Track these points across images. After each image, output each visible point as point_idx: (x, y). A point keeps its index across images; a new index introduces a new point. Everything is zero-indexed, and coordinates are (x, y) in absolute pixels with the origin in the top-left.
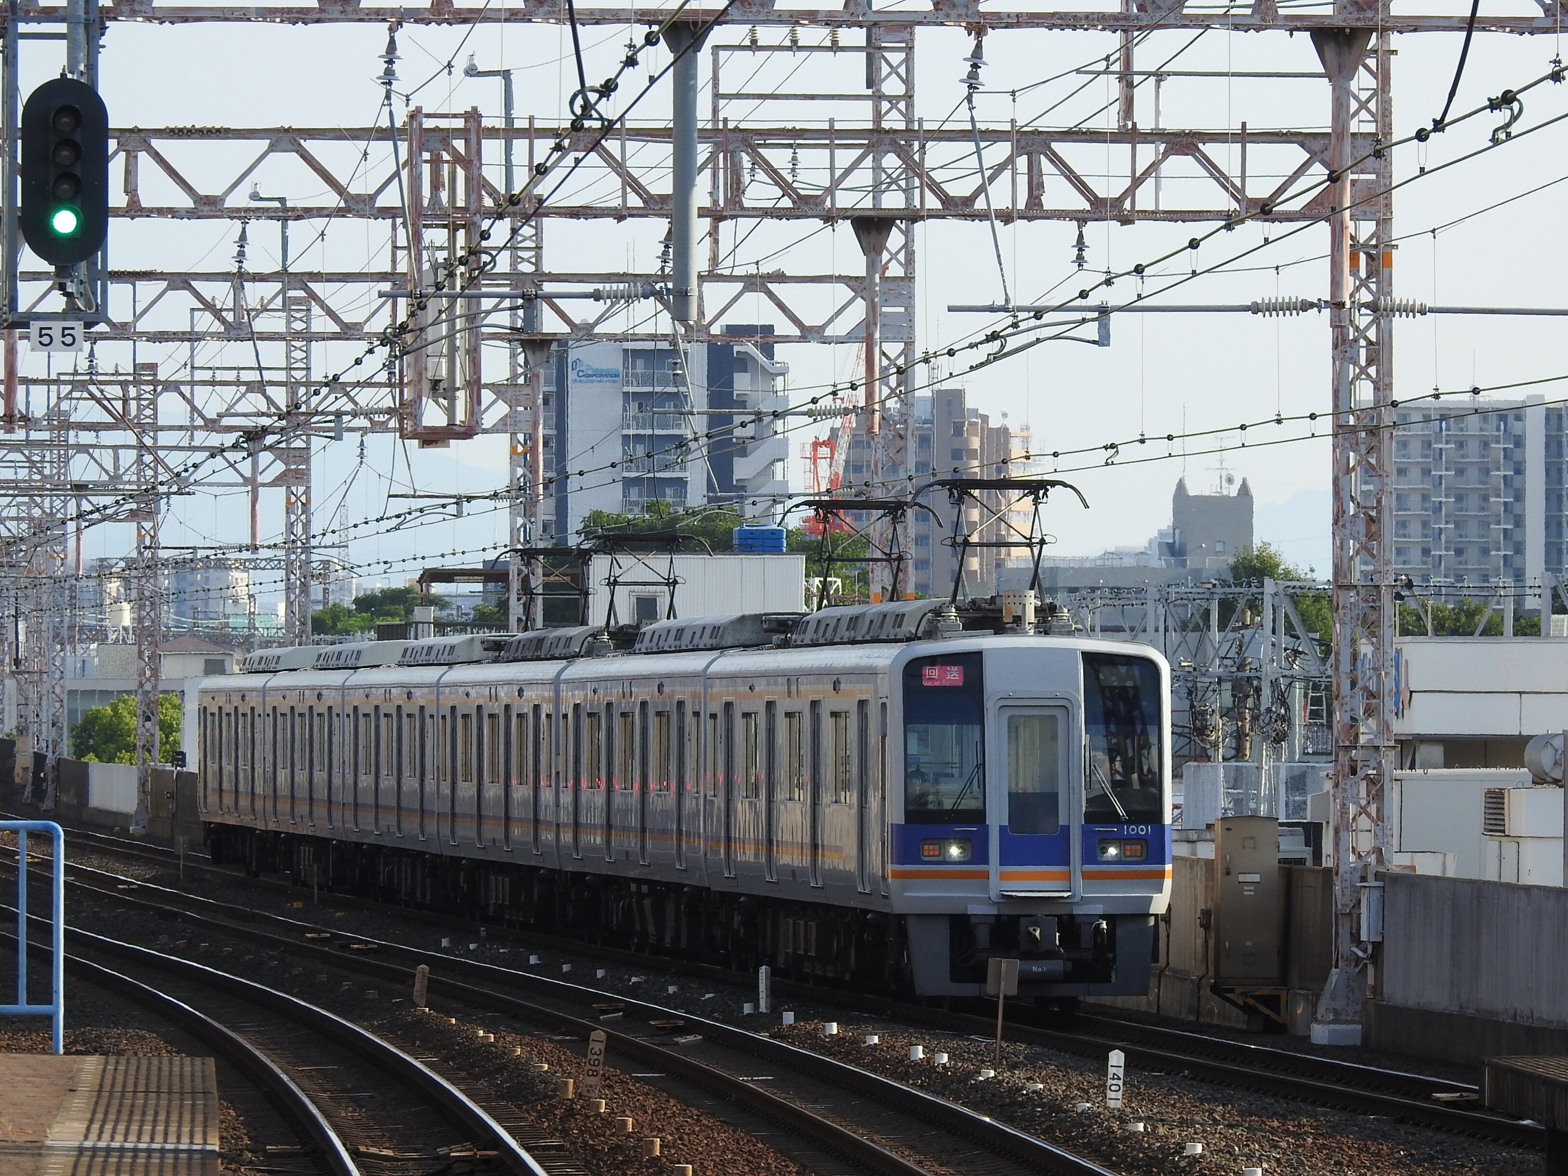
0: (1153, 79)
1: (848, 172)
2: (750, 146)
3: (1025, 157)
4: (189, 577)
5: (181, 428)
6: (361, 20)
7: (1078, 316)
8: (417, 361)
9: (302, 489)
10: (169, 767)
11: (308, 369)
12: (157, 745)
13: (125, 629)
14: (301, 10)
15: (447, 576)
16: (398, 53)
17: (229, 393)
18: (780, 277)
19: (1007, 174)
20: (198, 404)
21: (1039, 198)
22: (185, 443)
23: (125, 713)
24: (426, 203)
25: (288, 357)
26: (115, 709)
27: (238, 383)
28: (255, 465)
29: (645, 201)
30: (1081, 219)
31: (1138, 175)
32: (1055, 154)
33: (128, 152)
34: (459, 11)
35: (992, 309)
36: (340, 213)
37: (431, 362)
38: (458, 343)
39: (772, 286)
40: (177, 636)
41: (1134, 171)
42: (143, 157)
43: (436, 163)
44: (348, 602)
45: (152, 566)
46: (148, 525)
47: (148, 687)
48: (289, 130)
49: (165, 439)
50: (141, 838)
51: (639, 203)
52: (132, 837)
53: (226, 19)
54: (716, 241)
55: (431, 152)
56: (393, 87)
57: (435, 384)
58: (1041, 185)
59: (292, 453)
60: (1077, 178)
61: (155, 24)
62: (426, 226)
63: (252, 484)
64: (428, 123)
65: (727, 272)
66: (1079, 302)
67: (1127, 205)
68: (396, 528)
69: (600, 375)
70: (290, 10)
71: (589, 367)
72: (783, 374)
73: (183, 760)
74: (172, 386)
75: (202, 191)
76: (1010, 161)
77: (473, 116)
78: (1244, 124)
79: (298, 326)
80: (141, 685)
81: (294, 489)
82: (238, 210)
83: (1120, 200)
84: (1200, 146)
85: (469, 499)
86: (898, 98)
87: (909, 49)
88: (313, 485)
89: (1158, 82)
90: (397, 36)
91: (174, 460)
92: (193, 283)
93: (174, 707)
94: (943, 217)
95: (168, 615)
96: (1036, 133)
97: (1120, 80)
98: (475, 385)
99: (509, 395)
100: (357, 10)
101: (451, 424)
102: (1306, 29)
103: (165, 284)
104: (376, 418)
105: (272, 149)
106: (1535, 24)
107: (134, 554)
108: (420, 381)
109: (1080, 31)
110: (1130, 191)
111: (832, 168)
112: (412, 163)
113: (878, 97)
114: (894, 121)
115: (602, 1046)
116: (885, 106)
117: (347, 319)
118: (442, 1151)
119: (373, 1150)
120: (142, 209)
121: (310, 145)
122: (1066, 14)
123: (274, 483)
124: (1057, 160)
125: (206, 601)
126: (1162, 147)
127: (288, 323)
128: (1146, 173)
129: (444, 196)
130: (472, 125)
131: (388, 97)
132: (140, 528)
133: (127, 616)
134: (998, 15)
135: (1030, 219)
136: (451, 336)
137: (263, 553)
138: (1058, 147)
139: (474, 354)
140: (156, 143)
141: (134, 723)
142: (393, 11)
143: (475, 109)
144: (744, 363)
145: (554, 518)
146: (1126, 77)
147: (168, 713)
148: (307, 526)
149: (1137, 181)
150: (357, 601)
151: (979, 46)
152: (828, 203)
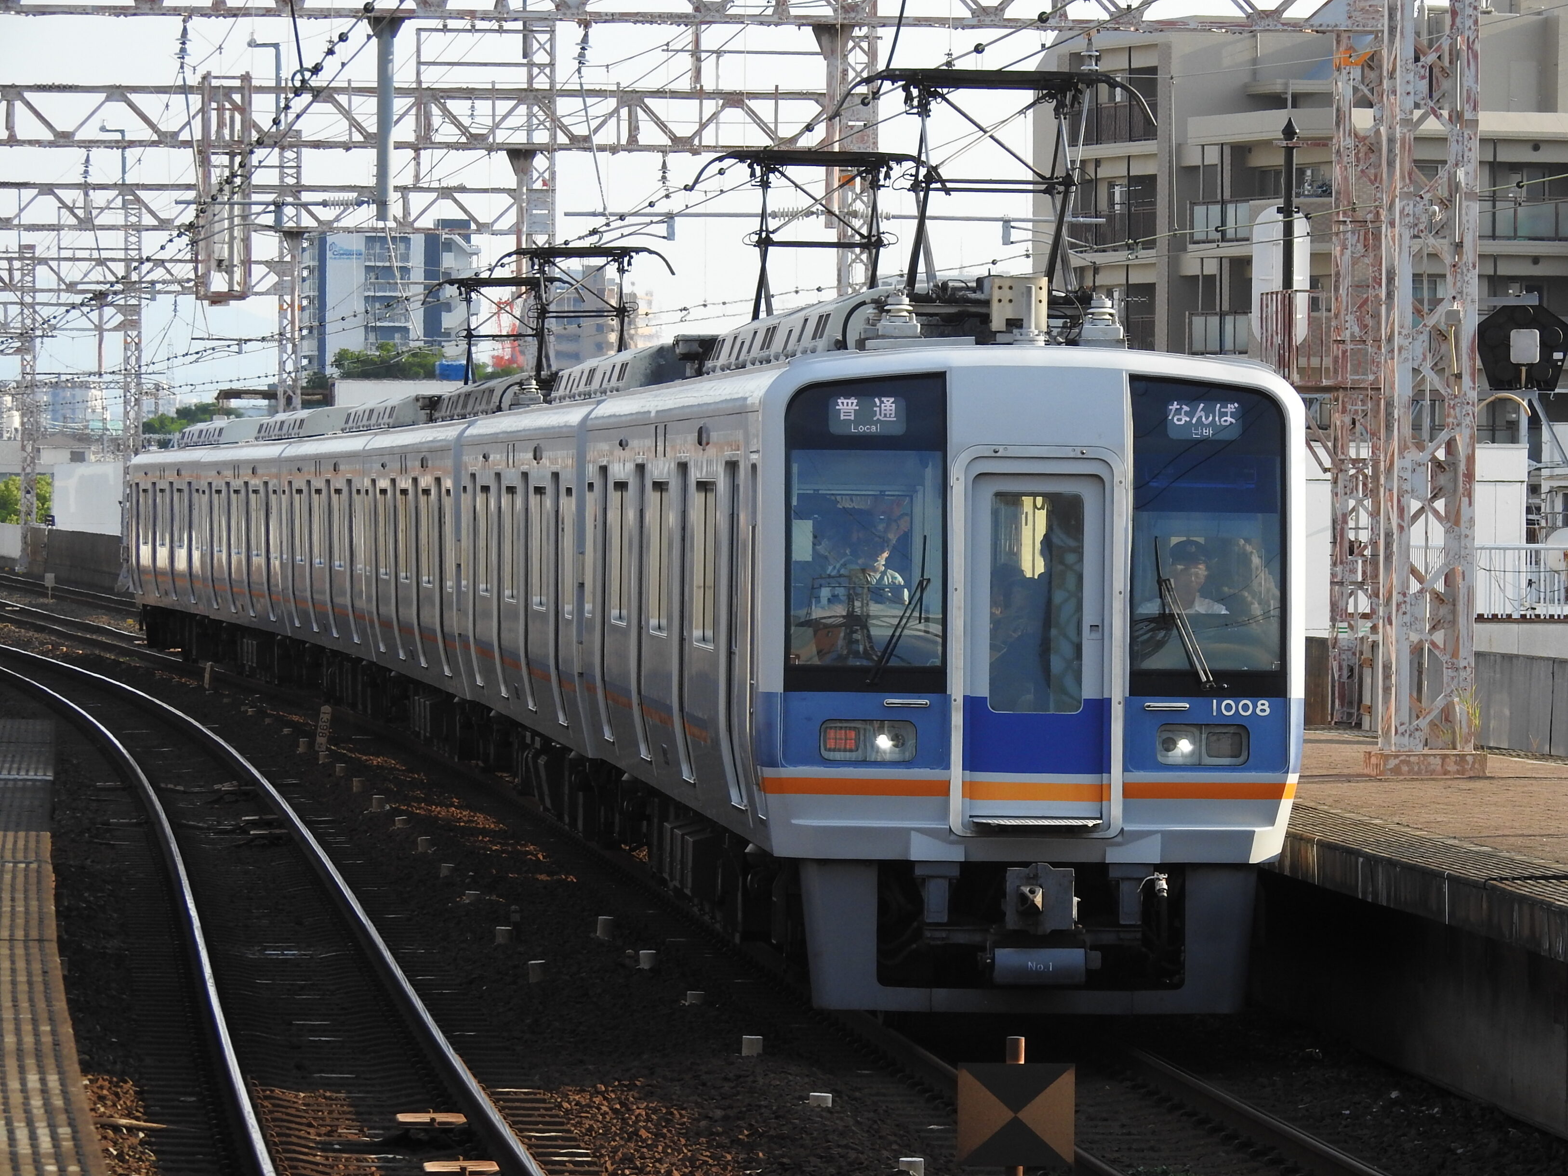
0: (715, 55)
1: (505, 117)
2: (437, 99)
3: (626, 109)
4: (62, 394)
5: (50, 290)
6: (163, 14)
7: (647, 219)
8: (207, 246)
9: (135, 333)
10: (43, 526)
11: (140, 249)
12: (35, 510)
13: (16, 429)
14: (123, 8)
15: (237, 394)
16: (189, 37)
17: (85, 266)
18: (462, 189)
19: (614, 120)
20: (62, 275)
21: (635, 136)
22: (54, 301)
23: (13, 489)
24: (213, 138)
25: (126, 241)
26: (6, 486)
27: (90, 260)
28: (101, 317)
29: (365, 137)
30: (663, 150)
31: (704, 121)
32: (647, 107)
33: (8, 102)
34: (231, 9)
35: (594, 214)
36: (153, 144)
37: (217, 247)
38: (236, 234)
39: (456, 195)
40: (53, 435)
41: (701, 119)
42: (18, 104)
43: (220, 110)
44: (172, 413)
45: (32, 386)
46: (28, 357)
47: (28, 470)
48: (119, 87)
49: (40, 297)
50: (23, 575)
51: (361, 138)
52: (17, 575)
53: (71, 13)
54: (418, 164)
55: (218, 103)
56: (186, 61)
57: (220, 262)
58: (637, 128)
59: (129, 308)
60: (662, 123)
61: (22, 17)
62: (213, 153)
63: (100, 329)
64: (215, 83)
65: (426, 185)
66: (649, 210)
67: (696, 142)
68: (196, 361)
69: (348, 254)
70: (115, 8)
71: (341, 249)
72: (476, 254)
73: (53, 521)
74: (44, 261)
75: (59, 129)
76: (616, 111)
77: (246, 78)
78: (777, 87)
79: (133, 219)
80: (24, 469)
81: (129, 333)
82: (84, 141)
83: (692, 138)
84: (747, 101)
85: (246, 341)
86: (545, 65)
87: (553, 32)
88: (143, 330)
89: (718, 58)
90: (188, 25)
91: (45, 312)
92: (56, 191)
93: (48, 484)
94: (570, 149)
95: (45, 419)
96: (634, 92)
97: (692, 56)
98: (247, 263)
99: (277, 269)
100: (161, 8)
101: (231, 290)
102: (809, 25)
103: (36, 191)
104: (186, 285)
105: (108, 99)
106: (965, 23)
107: (19, 378)
108: (209, 260)
109: (655, 25)
110: (699, 133)
111: (494, 115)
112: (203, 111)
113: (531, 65)
114: (541, 82)
115: (328, 717)
116: (536, 71)
117: (162, 216)
118: (216, 787)
119: (171, 786)
120: (18, 141)
121: (133, 97)
122: (645, 13)
123: (116, 329)
124: (648, 111)
125: (73, 410)
126: (721, 102)
127: (126, 217)
128: (710, 120)
129: (226, 132)
130: (246, 84)
131: (182, 67)
132: (23, 359)
133: (16, 420)
134: (599, 14)
135: (630, 151)
136: (231, 229)
137: (107, 378)
138: (648, 101)
139: (246, 242)
140: (28, 95)
141: (19, 495)
142: (186, 9)
143: (248, 73)
144: (449, 246)
145: (316, 353)
146: (696, 53)
147: (45, 490)
148: (138, 359)
149: (703, 126)
150: (178, 411)
151: (586, 35)
152: (491, 139)
